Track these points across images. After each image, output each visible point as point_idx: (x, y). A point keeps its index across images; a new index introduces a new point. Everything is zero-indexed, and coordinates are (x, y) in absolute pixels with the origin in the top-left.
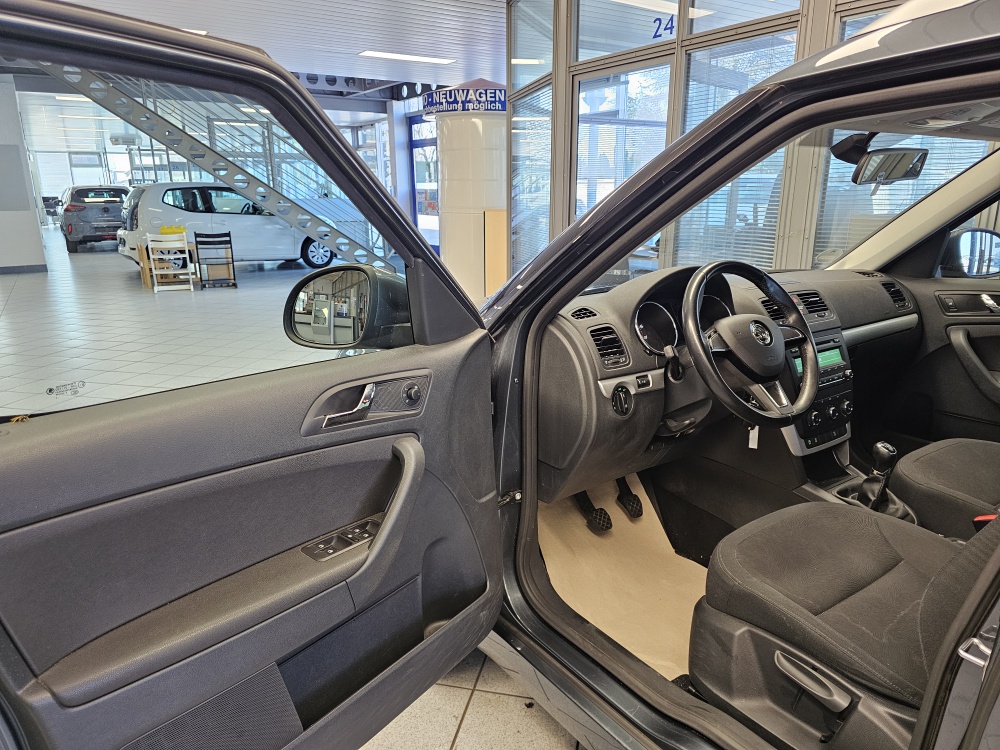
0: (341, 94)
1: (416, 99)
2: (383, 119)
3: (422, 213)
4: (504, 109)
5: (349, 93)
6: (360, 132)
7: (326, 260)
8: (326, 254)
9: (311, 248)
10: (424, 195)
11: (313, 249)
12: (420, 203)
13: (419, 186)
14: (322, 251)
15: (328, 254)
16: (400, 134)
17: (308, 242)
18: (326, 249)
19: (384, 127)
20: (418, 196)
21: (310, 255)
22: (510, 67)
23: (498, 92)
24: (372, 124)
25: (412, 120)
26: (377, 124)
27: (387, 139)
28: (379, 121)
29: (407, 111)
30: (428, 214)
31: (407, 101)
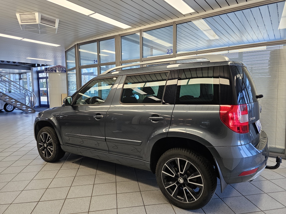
0: (17, 65)
1: (40, 67)
2: (30, 72)
3: (42, 96)
4: (65, 72)
5: (19, 65)
6: (21, 75)
7: (12, 109)
8: (12, 108)
9: (7, 106)
10: (42, 91)
11: (8, 107)
12: (41, 93)
13: (41, 89)
14: (10, 107)
15: (13, 108)
16: (35, 76)
17: (6, 104)
18: (12, 106)
19: (30, 74)
20: (40, 92)
21: (7, 108)
22: (66, 62)
23: (64, 69)
24: (26, 73)
25: (38, 72)
26: (27, 73)
27: (31, 77)
28: (28, 72)
29: (37, 70)
30: (44, 96)
31: (37, 68)
